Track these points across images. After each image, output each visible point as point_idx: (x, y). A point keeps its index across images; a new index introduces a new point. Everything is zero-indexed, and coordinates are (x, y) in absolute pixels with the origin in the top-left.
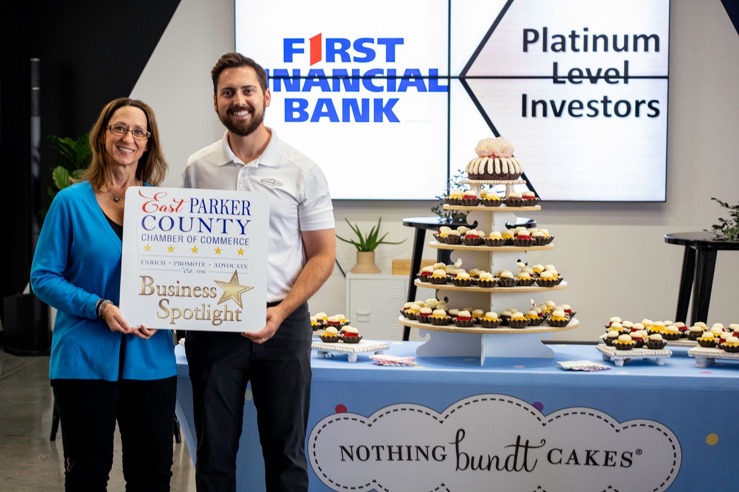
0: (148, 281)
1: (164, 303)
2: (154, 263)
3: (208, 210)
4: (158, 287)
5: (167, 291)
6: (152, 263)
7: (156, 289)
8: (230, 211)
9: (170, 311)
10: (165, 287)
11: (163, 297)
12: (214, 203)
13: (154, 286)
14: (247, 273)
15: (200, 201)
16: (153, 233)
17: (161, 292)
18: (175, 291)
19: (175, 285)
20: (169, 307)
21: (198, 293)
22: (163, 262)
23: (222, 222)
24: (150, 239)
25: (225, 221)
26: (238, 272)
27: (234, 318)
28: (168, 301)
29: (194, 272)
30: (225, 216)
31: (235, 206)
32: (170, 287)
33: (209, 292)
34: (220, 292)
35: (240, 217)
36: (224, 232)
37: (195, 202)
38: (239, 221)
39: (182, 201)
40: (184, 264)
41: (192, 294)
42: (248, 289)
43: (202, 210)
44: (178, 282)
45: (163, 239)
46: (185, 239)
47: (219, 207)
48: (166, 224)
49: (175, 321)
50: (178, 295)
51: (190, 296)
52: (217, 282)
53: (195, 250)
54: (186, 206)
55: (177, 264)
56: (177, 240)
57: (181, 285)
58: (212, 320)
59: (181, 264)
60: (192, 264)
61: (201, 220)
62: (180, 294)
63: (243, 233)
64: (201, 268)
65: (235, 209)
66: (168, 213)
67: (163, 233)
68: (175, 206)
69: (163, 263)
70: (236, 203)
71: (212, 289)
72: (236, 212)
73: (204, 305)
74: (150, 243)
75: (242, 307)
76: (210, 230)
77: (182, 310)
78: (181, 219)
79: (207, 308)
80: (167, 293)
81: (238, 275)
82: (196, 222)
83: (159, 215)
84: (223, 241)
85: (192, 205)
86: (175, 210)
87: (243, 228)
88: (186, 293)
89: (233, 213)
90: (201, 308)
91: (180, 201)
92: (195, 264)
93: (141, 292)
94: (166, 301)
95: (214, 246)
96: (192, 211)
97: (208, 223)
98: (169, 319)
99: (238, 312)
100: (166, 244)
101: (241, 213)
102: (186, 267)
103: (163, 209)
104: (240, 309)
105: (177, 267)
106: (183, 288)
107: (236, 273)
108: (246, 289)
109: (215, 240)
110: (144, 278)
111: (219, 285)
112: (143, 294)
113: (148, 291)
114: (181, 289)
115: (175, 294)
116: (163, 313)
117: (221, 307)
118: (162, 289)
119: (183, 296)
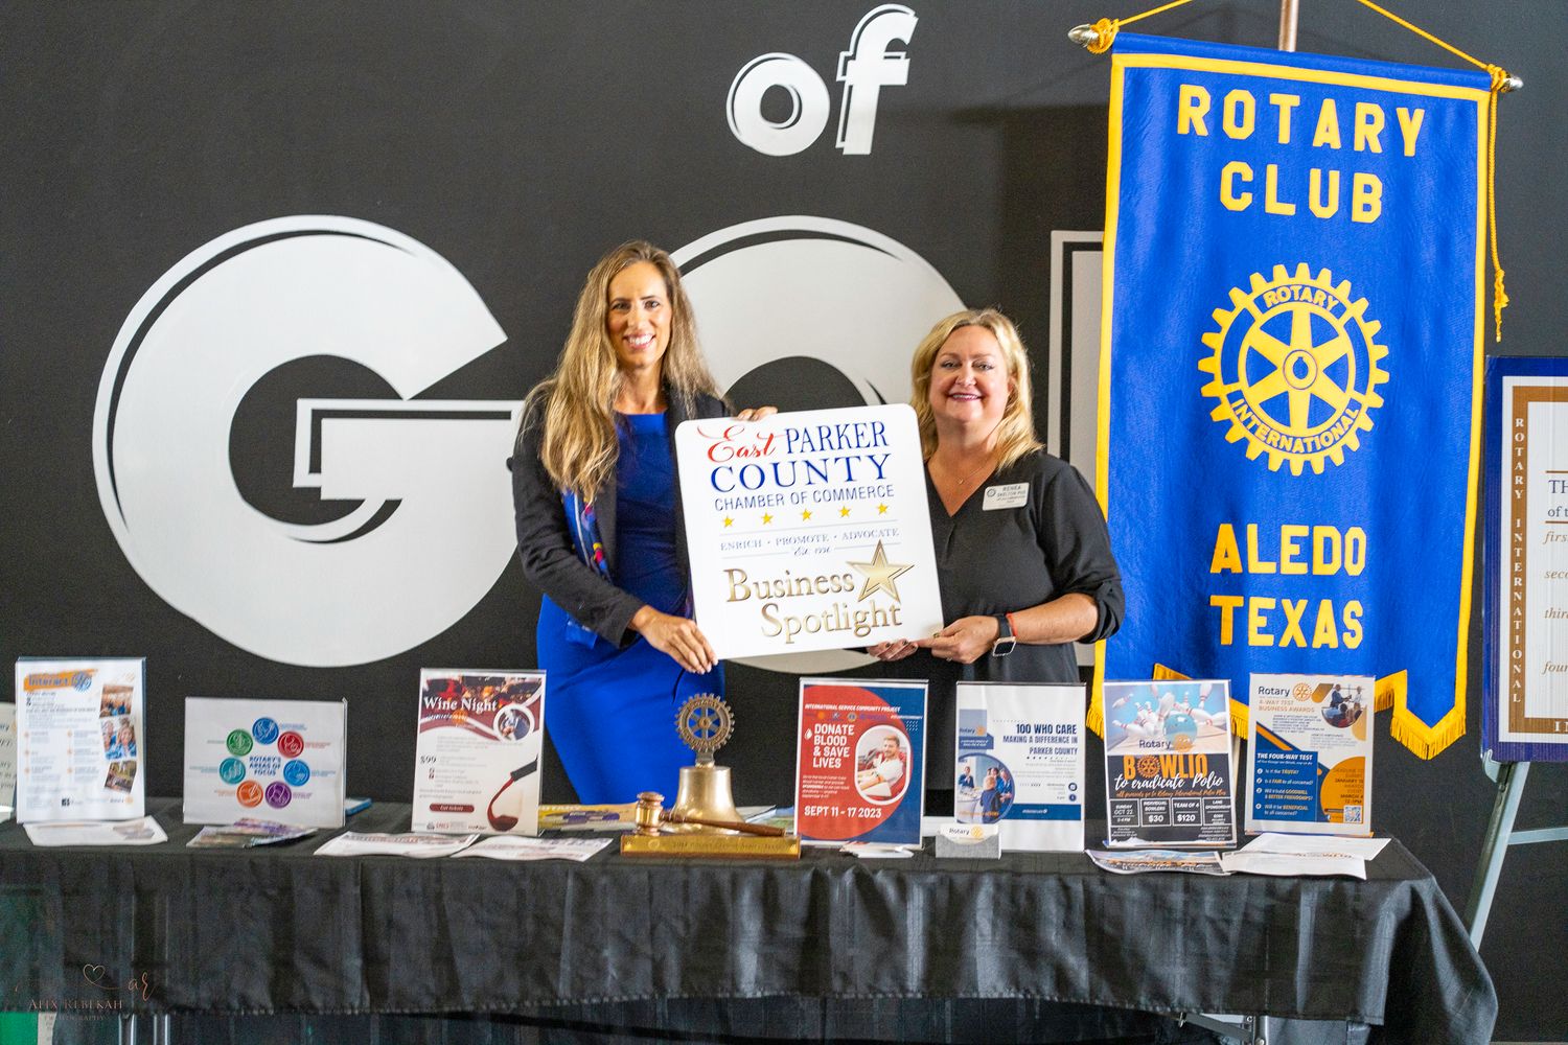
0: (737, 576)
1: (771, 611)
2: (743, 545)
3: (817, 446)
4: (757, 584)
5: (773, 591)
6: (739, 545)
7: (753, 588)
8: (854, 443)
9: (783, 623)
10: (767, 583)
11: (766, 601)
12: (825, 433)
13: (749, 583)
14: (899, 543)
15: (801, 433)
16: (733, 495)
17: (763, 594)
18: (785, 587)
19: (784, 577)
20: (779, 616)
21: (823, 586)
22: (757, 542)
23: (843, 462)
24: (729, 506)
25: (848, 459)
26: (882, 543)
27: (890, 620)
28: (776, 605)
29: (812, 552)
30: (846, 452)
31: (859, 433)
32: (775, 583)
33: (842, 582)
34: (859, 580)
35: (871, 451)
36: (850, 479)
37: (793, 435)
38: (871, 457)
39: (772, 436)
40: (793, 540)
41: (813, 590)
42: (904, 570)
43: (807, 447)
44: (788, 573)
45: (751, 503)
46: (787, 499)
47: (834, 438)
48: (752, 477)
49: (793, 638)
50: (790, 595)
51: (810, 593)
52: (852, 564)
53: (807, 515)
54: (780, 443)
55: (781, 543)
56: (774, 502)
57: (793, 577)
58: (854, 628)
59: (787, 541)
60: (805, 540)
61: (808, 464)
62: (794, 592)
63: (881, 477)
64: (822, 544)
65: (860, 438)
66: (752, 460)
67: (749, 494)
68: (761, 446)
69: (758, 544)
70: (861, 429)
71: (845, 576)
72: (863, 443)
73: (836, 605)
74: (730, 513)
75: (898, 599)
76: (826, 478)
77: (802, 618)
78: (775, 465)
79: (841, 608)
80: (772, 594)
81: (885, 547)
82: (801, 468)
83: (738, 463)
84: (853, 494)
85: (789, 442)
86: (762, 453)
87: (880, 468)
88: (805, 591)
89: (858, 446)
90: (831, 610)
91: (768, 436)
92: (810, 539)
93: (729, 597)
94: (774, 607)
95: (837, 505)
96: (790, 452)
97: (820, 467)
98: (783, 637)
99: (894, 610)
100: (758, 511)
101: (873, 443)
102: (796, 545)
103: (742, 452)
104: (897, 606)
105: (783, 548)
106: (798, 581)
107: (880, 545)
108: (901, 571)
109: (839, 495)
110: (730, 572)
111: (856, 569)
112: (733, 599)
113: (740, 593)
114: (794, 584)
115: (787, 593)
116: (772, 628)
117: (866, 606)
118: (763, 588)
119: (799, 594)
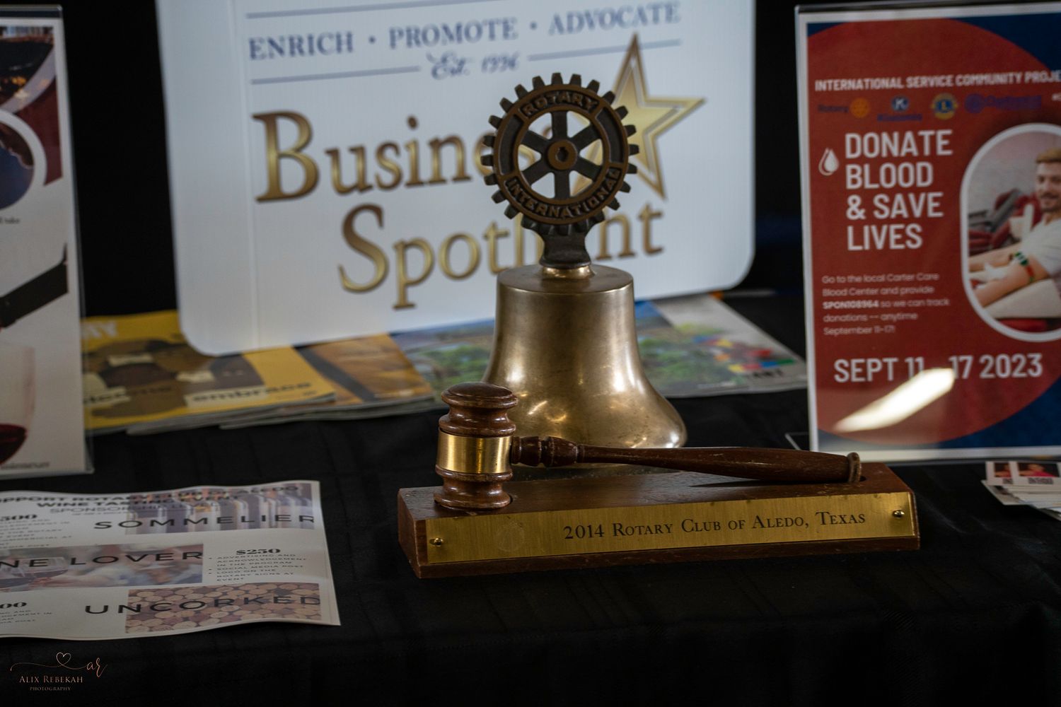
0: (288, 133)
1: (365, 225)
2: (305, 46)
4: (334, 154)
5: (373, 169)
6: (296, 46)
7: (324, 164)
9: (392, 256)
10: (359, 151)
11: (356, 199)
13: (316, 152)
14: (678, 41)
17: (349, 179)
18: (404, 162)
19: (402, 135)
20: (383, 239)
22: (344, 38)
26: (643, 40)
27: (637, 244)
28: (377, 211)
29: (473, 68)
32: (381, 150)
40: (431, 35)
41: (470, 171)
42: (682, 110)
44: (413, 123)
49: (413, 294)
50: (415, 182)
51: (462, 177)
55: (401, 43)
57: (424, 135)
59: (415, 37)
60: (459, 33)
62: (425, 174)
64: (499, 47)
69: (345, 42)
77: (436, 242)
80: (371, 180)
81: (646, 54)
88: (449, 171)
90: (507, 222)
92: (473, 32)
93: (263, 188)
94: (372, 215)
98: (390, 291)
99: (649, 216)
102: (438, 50)
104: (657, 203)
105: (405, 54)
106: (436, 145)
107: (634, 49)
110: (269, 120)
112: (274, 194)
113: (293, 177)
114: (426, 153)
115: (407, 177)
116: (363, 271)
118: (348, 161)
119: (438, 180)
